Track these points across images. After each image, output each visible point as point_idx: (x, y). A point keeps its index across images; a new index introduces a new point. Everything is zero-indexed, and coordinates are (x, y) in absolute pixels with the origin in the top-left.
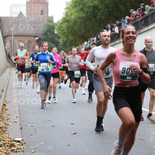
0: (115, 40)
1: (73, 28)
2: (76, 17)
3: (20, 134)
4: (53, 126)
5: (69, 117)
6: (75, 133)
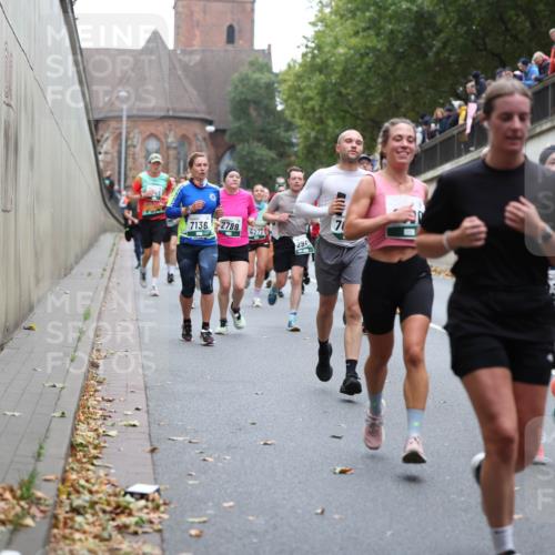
1: (340, 94)
2: (352, 52)
3: (149, 469)
4: (265, 444)
5: (325, 412)
6: (344, 468)
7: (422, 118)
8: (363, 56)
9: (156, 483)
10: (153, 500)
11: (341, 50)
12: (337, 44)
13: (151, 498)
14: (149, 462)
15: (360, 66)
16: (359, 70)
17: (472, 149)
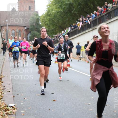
0: (85, 30)
1: (53, 20)
2: (56, 12)
3: (13, 101)
4: (38, 95)
5: (50, 88)
6: (54, 100)
7: (71, 25)
8: (58, 13)
9: (14, 104)
10: (14, 107)
11: (53, 11)
12: (52, 10)
13: (13, 107)
14: (13, 99)
15: (57, 15)
16: (57, 16)
17: (81, 32)
